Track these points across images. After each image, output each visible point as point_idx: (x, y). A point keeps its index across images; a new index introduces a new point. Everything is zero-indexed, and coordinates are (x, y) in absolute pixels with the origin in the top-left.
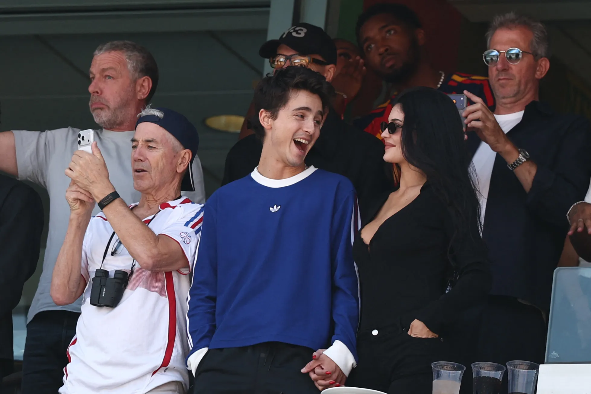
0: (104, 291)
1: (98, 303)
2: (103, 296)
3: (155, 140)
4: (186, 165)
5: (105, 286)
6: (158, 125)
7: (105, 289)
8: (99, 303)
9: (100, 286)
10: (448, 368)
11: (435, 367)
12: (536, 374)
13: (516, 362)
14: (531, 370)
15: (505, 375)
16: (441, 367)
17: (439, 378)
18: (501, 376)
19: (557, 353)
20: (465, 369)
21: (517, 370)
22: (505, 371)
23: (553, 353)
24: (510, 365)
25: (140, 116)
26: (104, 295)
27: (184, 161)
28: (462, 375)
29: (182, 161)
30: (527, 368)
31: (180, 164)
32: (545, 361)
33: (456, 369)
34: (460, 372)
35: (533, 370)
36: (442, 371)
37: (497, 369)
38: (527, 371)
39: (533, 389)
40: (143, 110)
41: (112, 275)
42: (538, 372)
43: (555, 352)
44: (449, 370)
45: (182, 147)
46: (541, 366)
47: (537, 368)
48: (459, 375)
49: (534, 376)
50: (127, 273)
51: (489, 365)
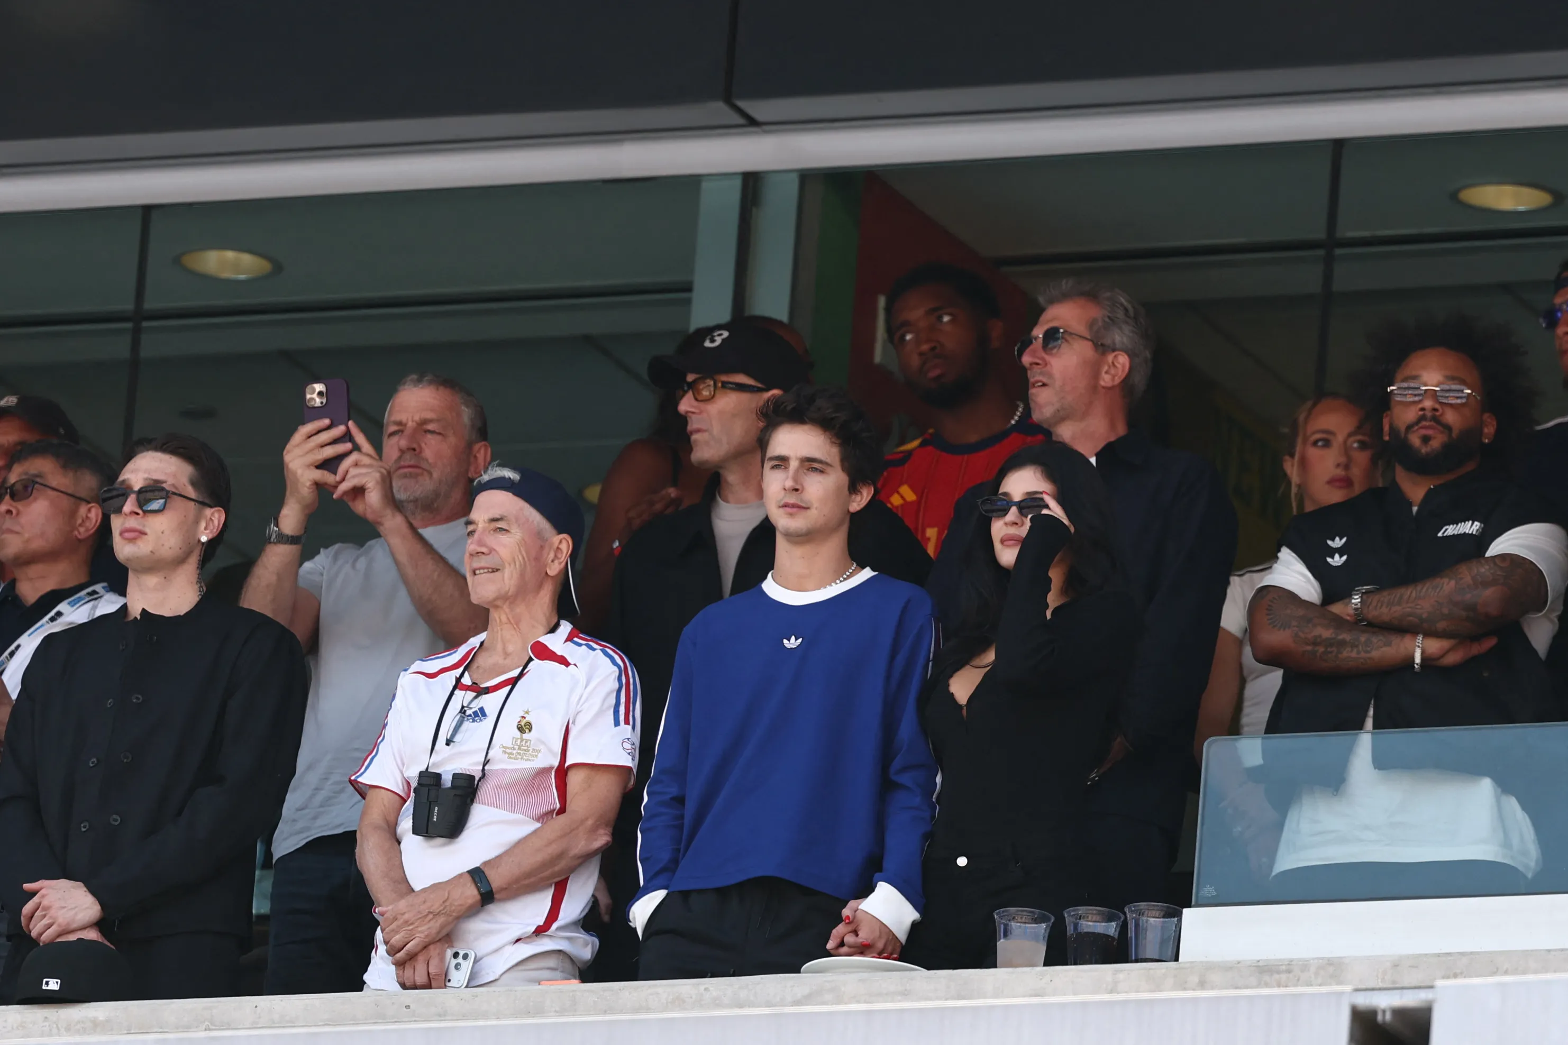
0: (436, 811)
1: (427, 833)
2: (435, 820)
3: (506, 517)
4: (562, 562)
5: (436, 802)
6: (510, 494)
7: (436, 809)
8: (429, 833)
9: (429, 803)
10: (1024, 919)
11: (1000, 917)
12: (1177, 926)
13: (1142, 905)
14: (1167, 918)
15: (1124, 928)
16: (1009, 917)
17: (1008, 937)
18: (1116, 930)
19: (1213, 887)
20: (1052, 921)
21: (1144, 918)
22: (1123, 921)
23: (1206, 887)
24: (1131, 911)
25: (480, 481)
26: (437, 819)
27: (559, 556)
28: (1048, 931)
29: (556, 556)
30: (1162, 914)
31: (553, 561)
32: (1193, 903)
33: (1036, 921)
34: (1044, 925)
35: (1173, 919)
36: (1012, 924)
37: (1109, 919)
38: (1162, 920)
39: (1172, 952)
40: (484, 472)
41: (447, 781)
42: (1180, 921)
43: (1211, 887)
44: (1025, 923)
45: (554, 532)
46: (1186, 911)
47: (1179, 915)
48: (1043, 931)
49: (1174, 929)
50: (473, 777)
51: (1094, 912)
